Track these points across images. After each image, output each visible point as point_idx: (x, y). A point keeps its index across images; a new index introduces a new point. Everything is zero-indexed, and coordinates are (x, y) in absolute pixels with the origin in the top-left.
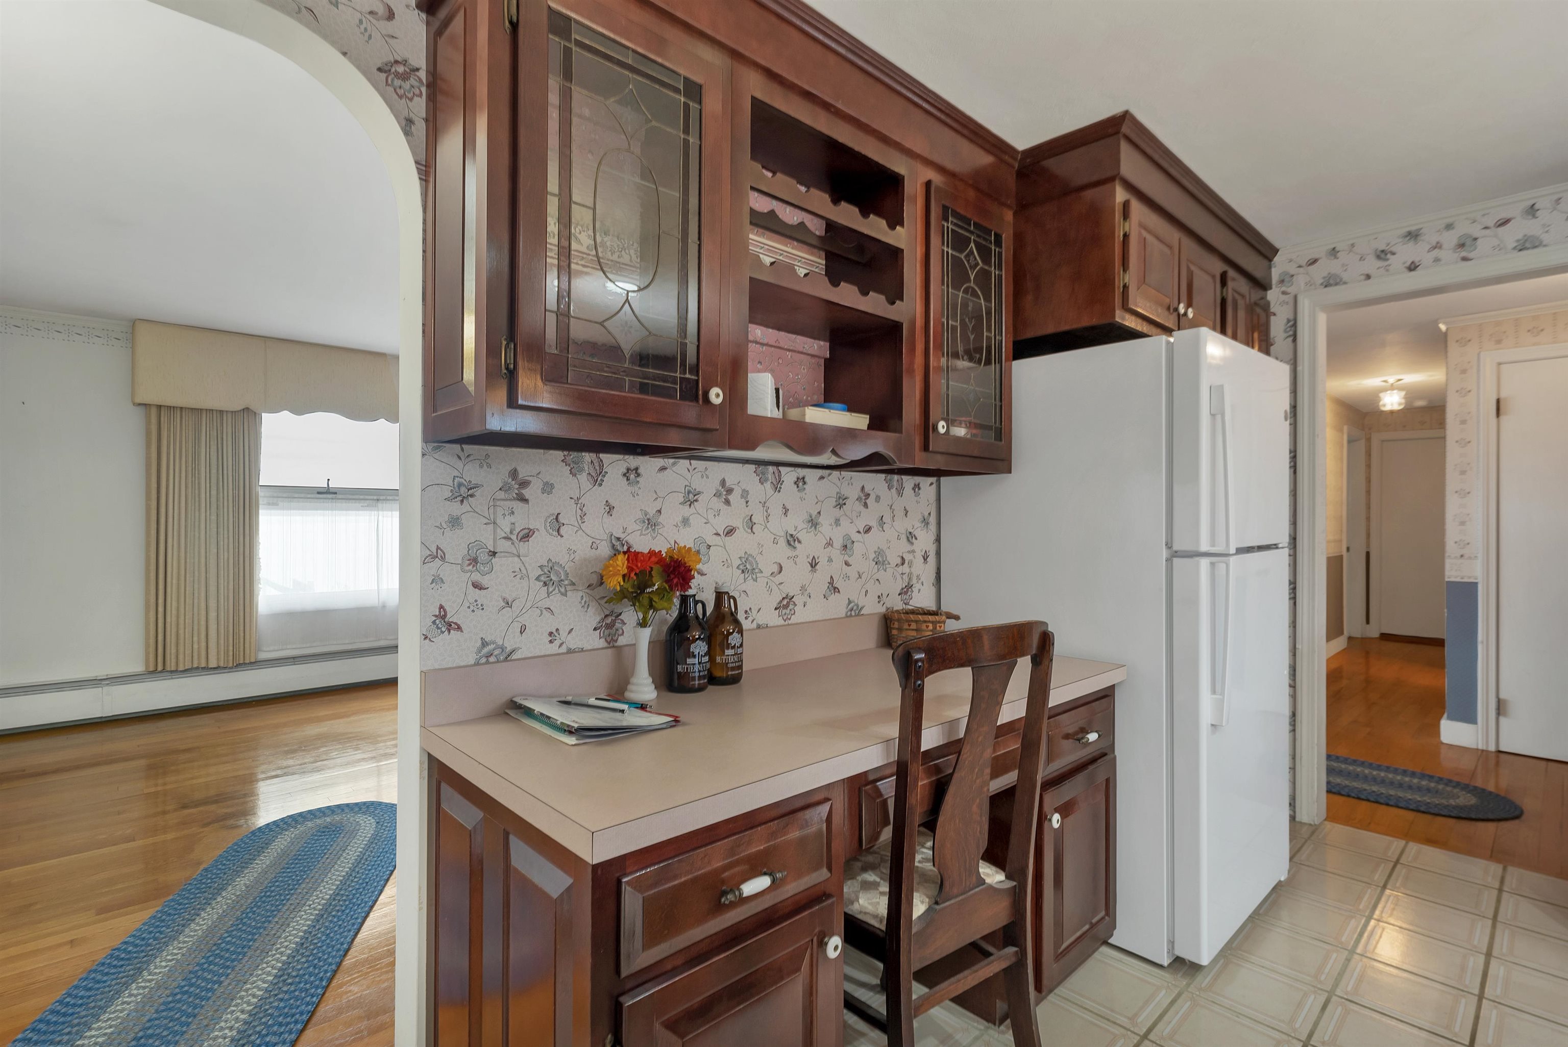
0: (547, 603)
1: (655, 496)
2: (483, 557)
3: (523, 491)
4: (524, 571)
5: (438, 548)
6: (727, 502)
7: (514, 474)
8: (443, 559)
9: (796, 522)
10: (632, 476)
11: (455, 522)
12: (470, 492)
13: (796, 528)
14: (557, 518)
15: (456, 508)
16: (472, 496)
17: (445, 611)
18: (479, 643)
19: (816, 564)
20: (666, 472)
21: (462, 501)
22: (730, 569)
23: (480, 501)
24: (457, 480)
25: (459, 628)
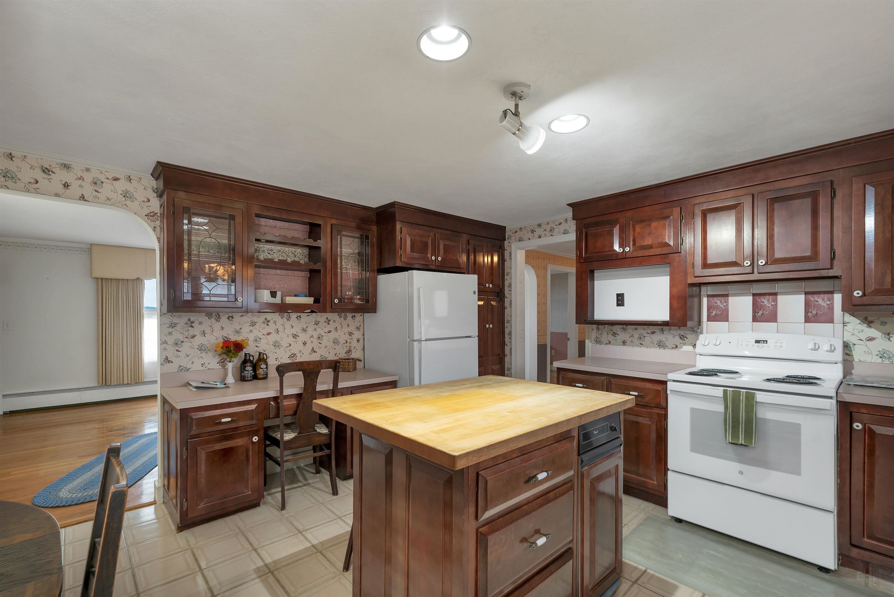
0: (201, 355)
1: (239, 324)
2: (179, 343)
3: (192, 324)
4: (193, 346)
5: (165, 341)
6: (268, 325)
7: (189, 320)
8: (167, 343)
9: (297, 330)
10: (231, 319)
11: (170, 333)
12: (175, 325)
13: (297, 332)
14: (204, 332)
15: (171, 330)
16: (175, 326)
17: (168, 357)
18: (179, 366)
19: (306, 344)
20: (243, 317)
21: (172, 328)
22: (269, 346)
23: (178, 327)
24: (171, 322)
25: (172, 362)
